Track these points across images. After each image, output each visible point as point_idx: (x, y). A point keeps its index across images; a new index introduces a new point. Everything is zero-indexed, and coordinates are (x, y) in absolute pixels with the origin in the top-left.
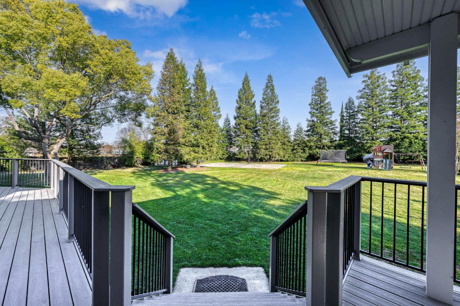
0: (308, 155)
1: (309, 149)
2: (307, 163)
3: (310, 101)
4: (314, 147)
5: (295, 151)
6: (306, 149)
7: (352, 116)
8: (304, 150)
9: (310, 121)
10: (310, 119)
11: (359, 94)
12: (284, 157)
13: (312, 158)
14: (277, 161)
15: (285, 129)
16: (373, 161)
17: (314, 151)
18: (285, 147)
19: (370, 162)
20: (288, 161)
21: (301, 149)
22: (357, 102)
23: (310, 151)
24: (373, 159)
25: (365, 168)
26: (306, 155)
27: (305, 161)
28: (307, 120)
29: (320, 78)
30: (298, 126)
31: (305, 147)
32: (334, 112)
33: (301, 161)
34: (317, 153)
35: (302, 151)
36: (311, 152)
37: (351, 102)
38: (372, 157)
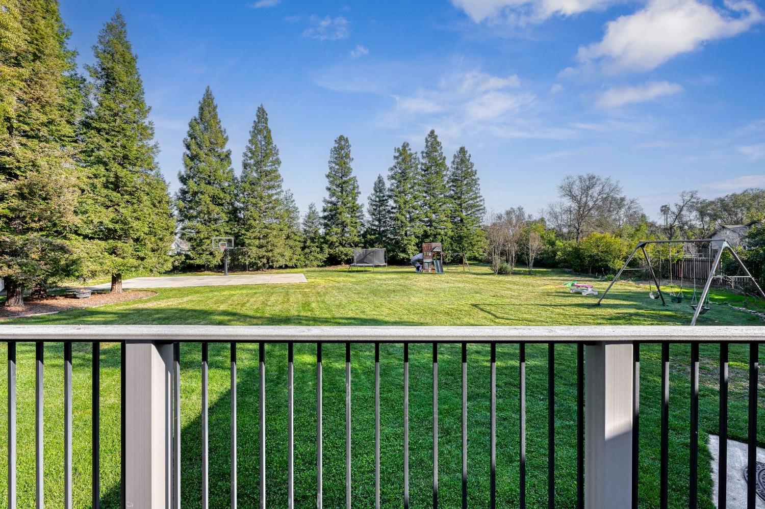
0: (327, 256)
1: (329, 247)
2: (324, 269)
3: (327, 171)
4: (337, 244)
5: (307, 250)
6: (325, 246)
7: (383, 202)
8: (322, 249)
9: (328, 202)
10: (328, 198)
11: (390, 173)
12: (291, 259)
13: (333, 261)
14: (281, 267)
15: (291, 212)
16: (422, 263)
17: (337, 249)
18: (291, 243)
19: (418, 264)
20: (296, 267)
21: (317, 247)
22: (388, 184)
23: (330, 250)
24: (422, 260)
25: (414, 272)
26: (324, 256)
27: (322, 266)
28: (325, 201)
29: (341, 138)
30: (311, 208)
31: (322, 243)
32: (360, 193)
33: (318, 266)
34: (342, 253)
35: (319, 249)
36: (332, 251)
37: (380, 181)
38: (421, 258)
